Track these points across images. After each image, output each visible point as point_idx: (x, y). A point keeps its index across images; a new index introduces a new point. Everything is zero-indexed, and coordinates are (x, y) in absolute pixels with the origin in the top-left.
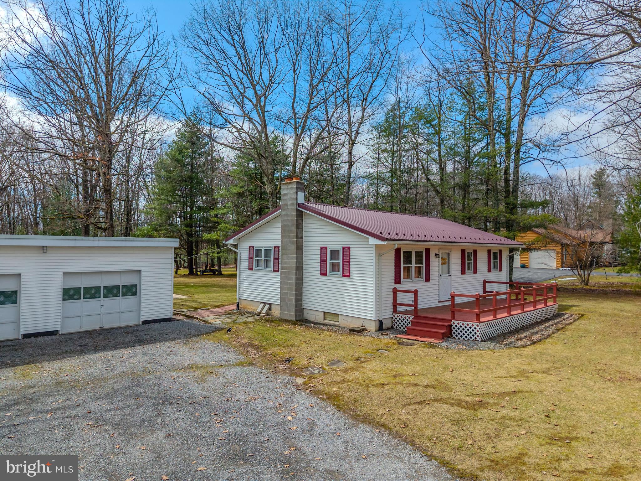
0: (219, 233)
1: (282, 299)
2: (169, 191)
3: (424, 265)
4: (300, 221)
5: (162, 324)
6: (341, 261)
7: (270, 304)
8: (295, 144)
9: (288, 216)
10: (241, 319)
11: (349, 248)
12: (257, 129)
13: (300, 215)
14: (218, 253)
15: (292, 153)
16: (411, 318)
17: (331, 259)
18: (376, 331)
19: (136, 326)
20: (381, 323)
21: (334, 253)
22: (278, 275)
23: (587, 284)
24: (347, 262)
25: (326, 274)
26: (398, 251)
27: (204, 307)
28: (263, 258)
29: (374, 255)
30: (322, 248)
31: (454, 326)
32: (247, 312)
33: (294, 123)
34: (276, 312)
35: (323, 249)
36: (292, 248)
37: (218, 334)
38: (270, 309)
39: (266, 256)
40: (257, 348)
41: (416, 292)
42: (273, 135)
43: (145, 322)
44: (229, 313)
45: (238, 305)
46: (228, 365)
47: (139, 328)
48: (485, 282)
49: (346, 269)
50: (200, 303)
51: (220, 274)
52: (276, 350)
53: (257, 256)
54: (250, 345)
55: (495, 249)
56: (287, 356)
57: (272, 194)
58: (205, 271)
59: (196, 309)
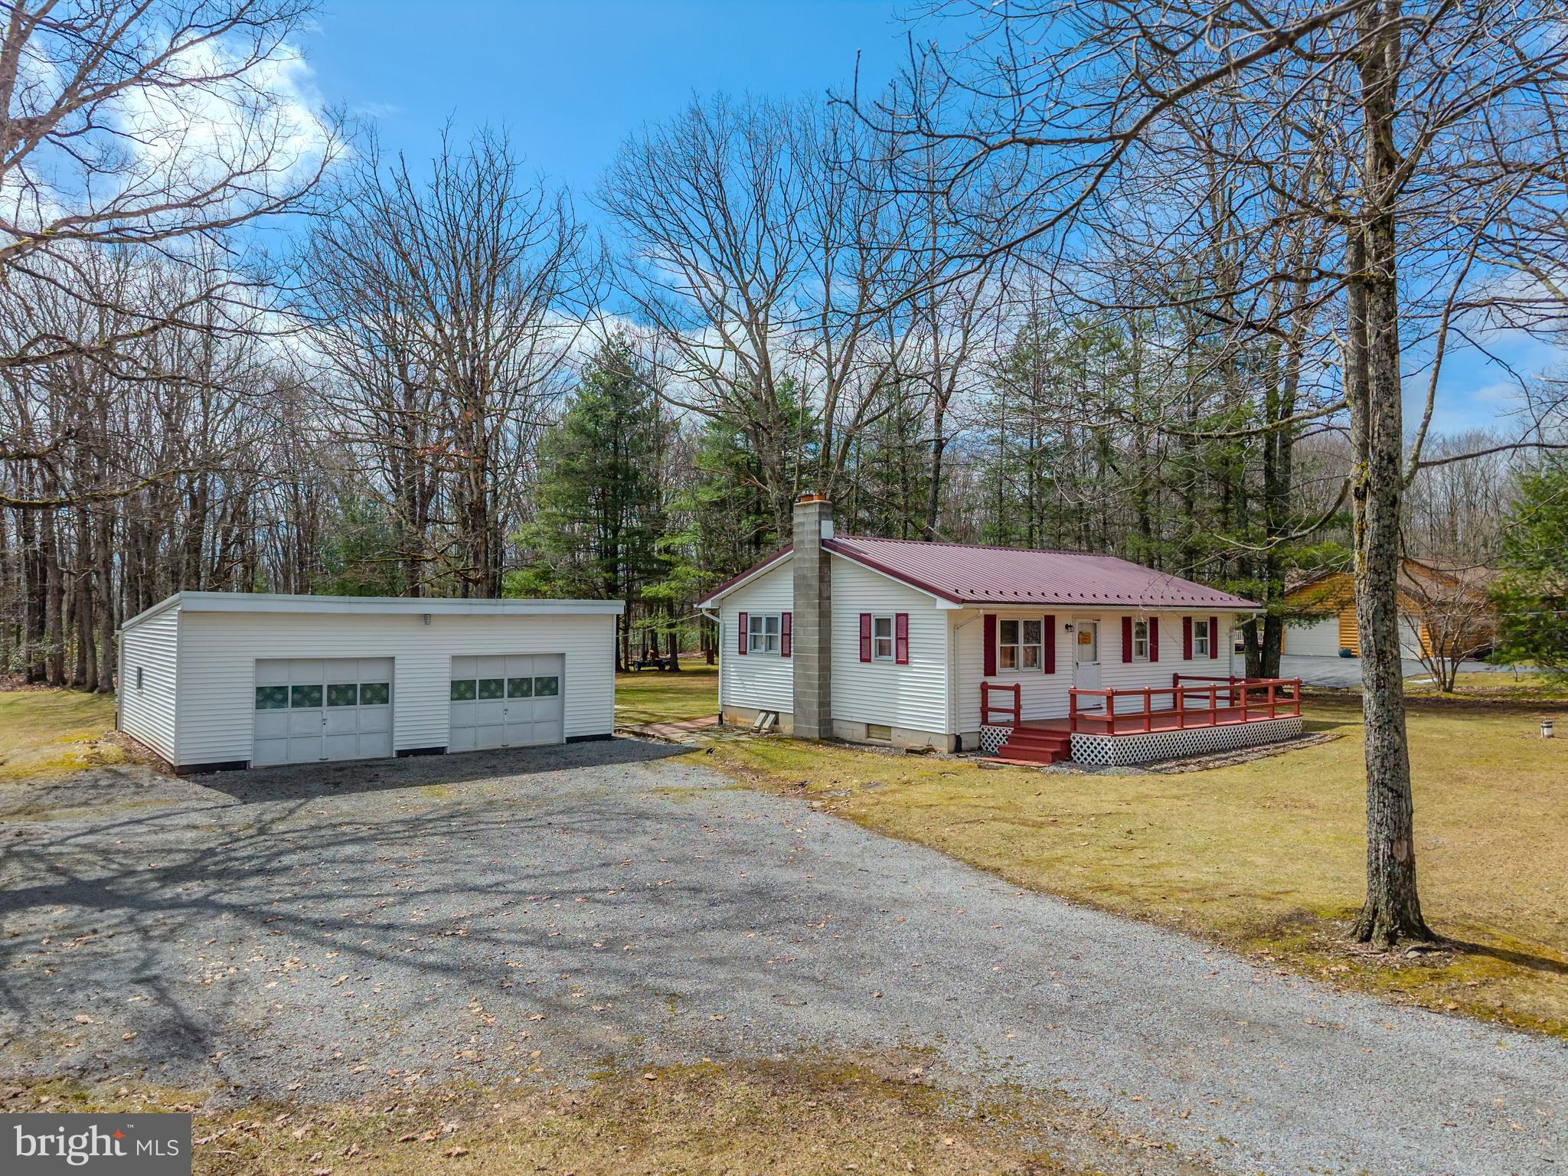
0: (673, 584)
1: (797, 704)
2: (570, 497)
3: (1043, 645)
4: (826, 570)
5: (598, 744)
6: (893, 638)
7: (777, 713)
8: (827, 400)
9: (805, 560)
10: (729, 737)
11: (906, 615)
12: (751, 372)
13: (825, 560)
14: (671, 626)
15: (823, 417)
16: (1010, 731)
17: (878, 634)
18: (950, 752)
19: (558, 745)
20: (958, 739)
21: (883, 624)
22: (789, 664)
23: (1449, 690)
24: (903, 639)
25: (869, 660)
26: (990, 621)
27: (661, 720)
28: (764, 633)
29: (945, 627)
30: (862, 615)
31: (1074, 742)
32: (738, 728)
33: (825, 355)
34: (787, 727)
35: (865, 618)
36: (812, 617)
37: (693, 756)
38: (776, 722)
39: (769, 630)
40: (756, 772)
41: (1017, 689)
42: (782, 378)
43: (571, 740)
44: (705, 730)
45: (721, 716)
46: (714, 788)
47: (564, 748)
48: (1176, 678)
49: (902, 649)
50: (652, 715)
51: (675, 670)
52: (783, 774)
53: (753, 630)
54: (745, 768)
55: (1200, 617)
56: (802, 780)
57: (781, 505)
58: (643, 664)
59: (647, 723)
